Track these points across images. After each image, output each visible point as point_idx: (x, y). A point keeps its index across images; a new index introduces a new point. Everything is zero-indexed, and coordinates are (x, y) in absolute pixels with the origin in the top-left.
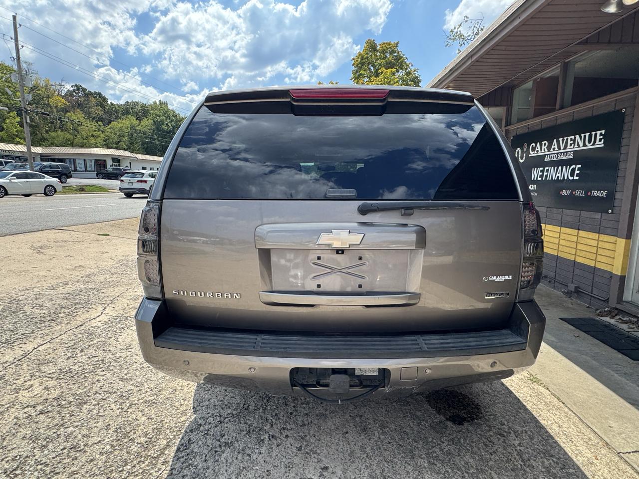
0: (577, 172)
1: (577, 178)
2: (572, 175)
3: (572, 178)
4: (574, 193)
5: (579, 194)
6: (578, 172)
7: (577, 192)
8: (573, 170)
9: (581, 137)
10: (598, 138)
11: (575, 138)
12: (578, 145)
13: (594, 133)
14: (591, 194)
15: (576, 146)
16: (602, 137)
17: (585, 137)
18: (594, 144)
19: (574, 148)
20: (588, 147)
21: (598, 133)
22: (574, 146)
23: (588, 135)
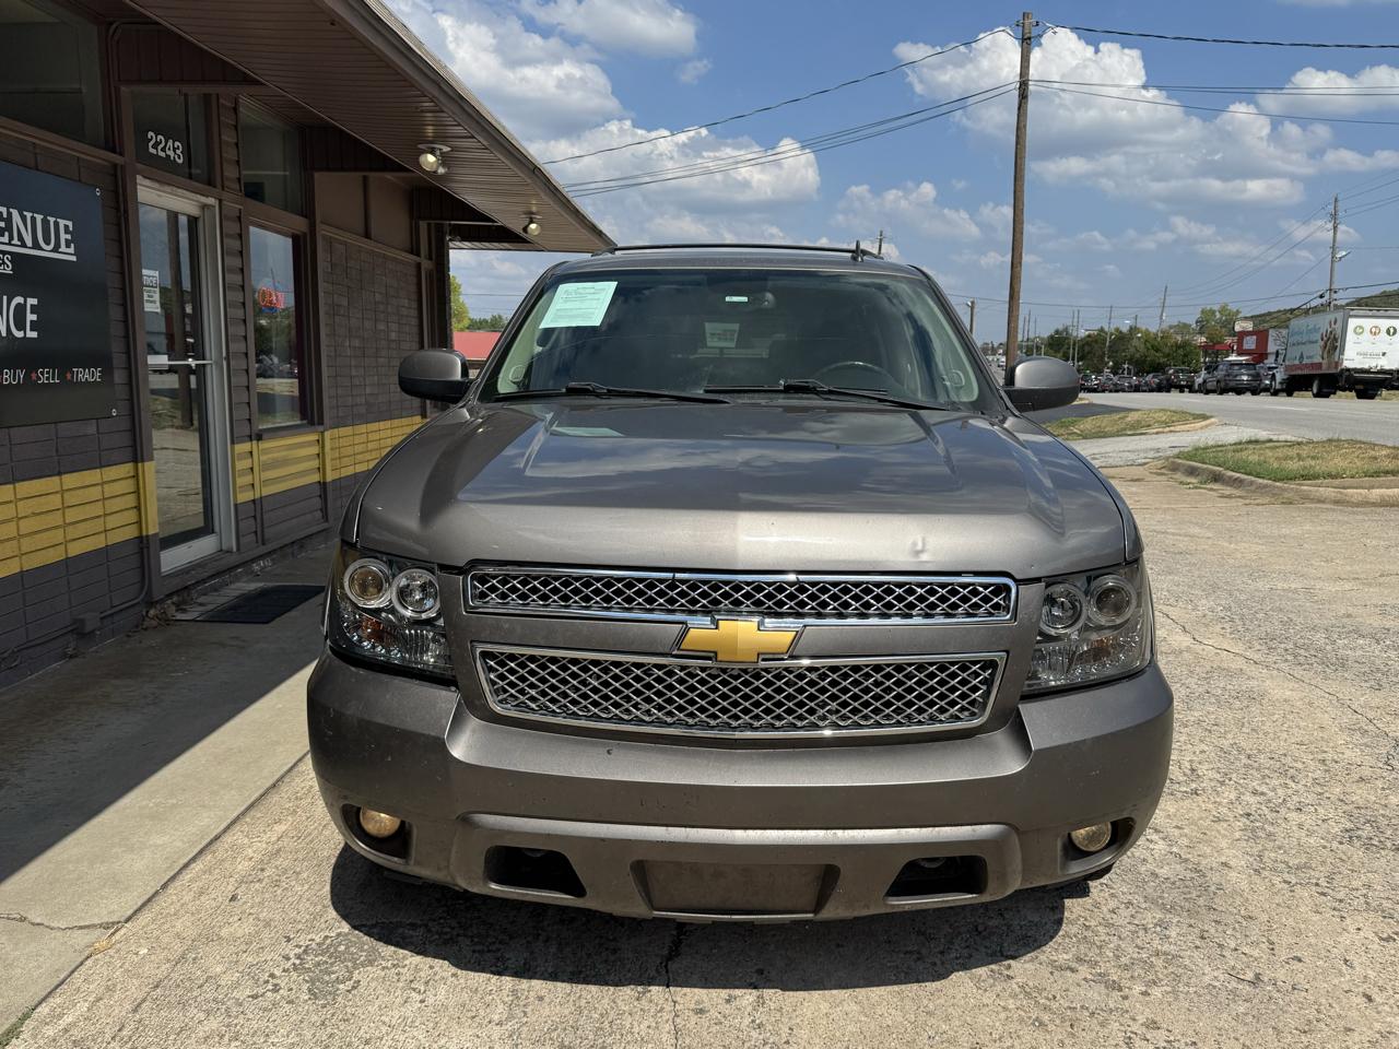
0: (31, 317)
1: (34, 335)
2: (20, 325)
3: (19, 334)
4: (34, 376)
5: (48, 379)
6: (34, 317)
7: (42, 373)
8: (20, 309)
9: (24, 219)
10: (64, 237)
11: (9, 214)
12: (20, 238)
13: (52, 220)
14: (73, 377)
15: (15, 241)
16: (69, 237)
17: (33, 220)
18: (56, 249)
19: (10, 244)
20: (46, 252)
21: (62, 223)
22: (11, 238)
23: (39, 217)
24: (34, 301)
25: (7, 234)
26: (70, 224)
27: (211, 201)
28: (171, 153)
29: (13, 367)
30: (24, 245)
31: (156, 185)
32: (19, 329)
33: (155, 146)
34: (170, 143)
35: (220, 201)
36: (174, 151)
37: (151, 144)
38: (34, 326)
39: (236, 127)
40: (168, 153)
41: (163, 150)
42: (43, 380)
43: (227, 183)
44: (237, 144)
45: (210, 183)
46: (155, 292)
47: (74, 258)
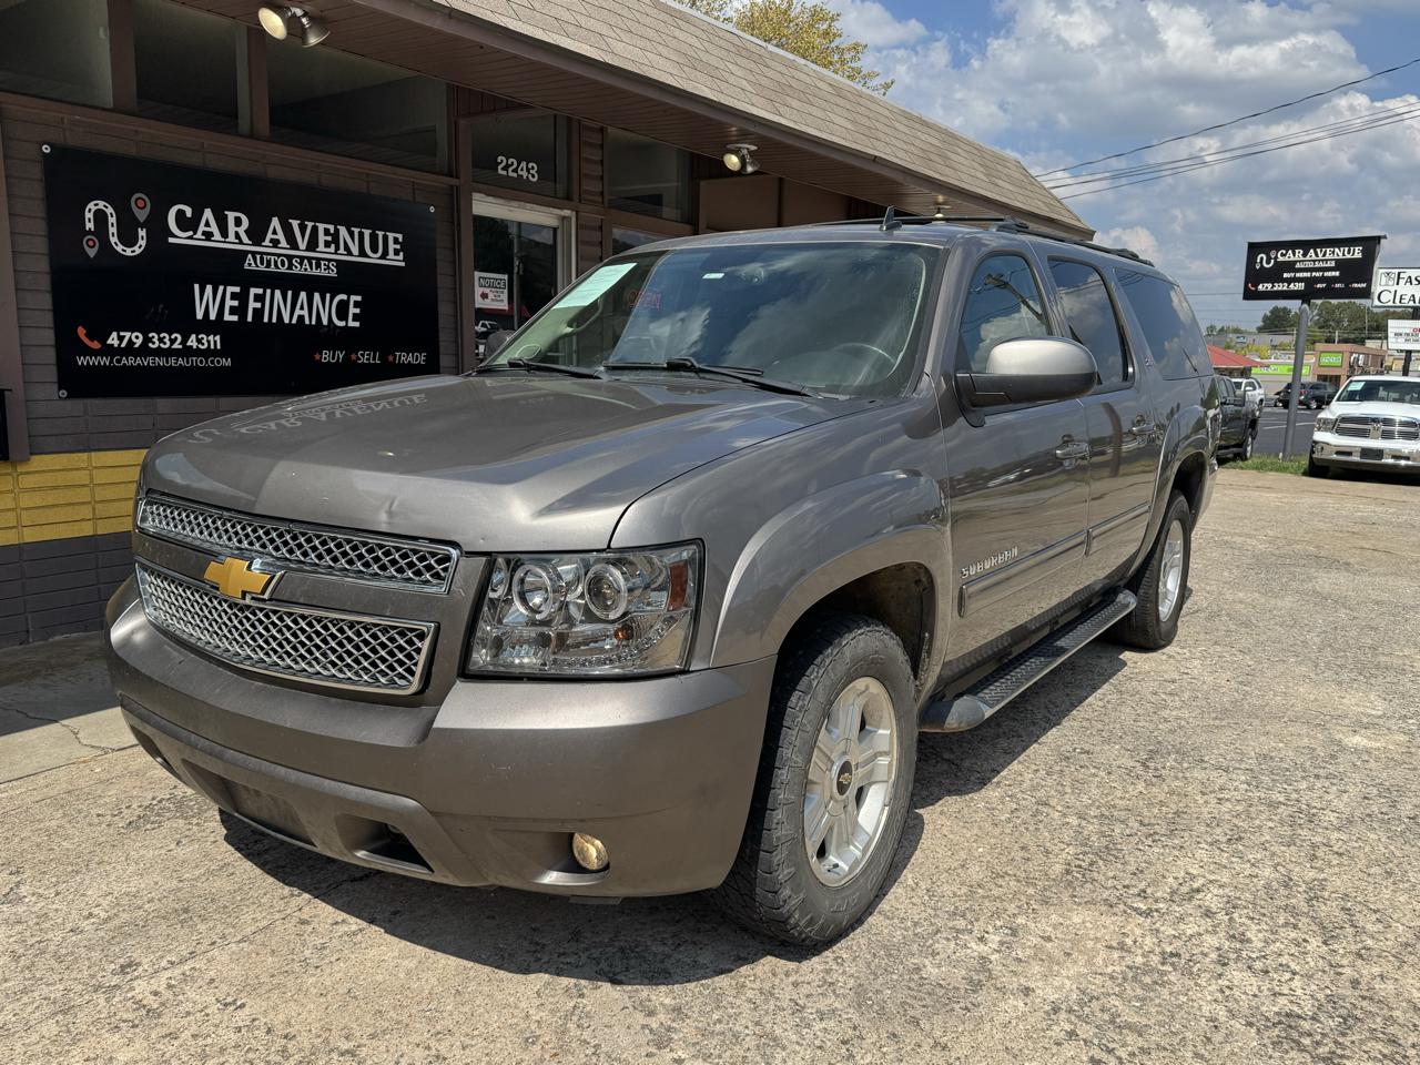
0: (353, 310)
1: (357, 324)
2: (343, 317)
3: (342, 324)
4: (354, 357)
5: (368, 359)
6: (358, 311)
7: (363, 355)
8: (344, 304)
9: (352, 234)
10: (392, 247)
11: (337, 231)
12: (347, 247)
13: (380, 234)
14: (395, 359)
15: (342, 251)
16: (398, 247)
17: (361, 235)
18: (384, 256)
19: (336, 253)
20: (374, 259)
21: (391, 236)
22: (337, 248)
23: (367, 233)
24: (359, 298)
25: (333, 246)
26: (400, 237)
27: (567, 213)
28: (525, 174)
29: (333, 348)
30: (350, 253)
31: (501, 201)
32: (340, 319)
33: (506, 168)
34: (524, 164)
35: (577, 212)
36: (529, 172)
37: (500, 167)
38: (356, 317)
39: (602, 146)
40: (520, 173)
41: (515, 171)
42: (364, 360)
43: (584, 196)
44: (602, 161)
45: (569, 198)
46: (503, 292)
47: (403, 264)
